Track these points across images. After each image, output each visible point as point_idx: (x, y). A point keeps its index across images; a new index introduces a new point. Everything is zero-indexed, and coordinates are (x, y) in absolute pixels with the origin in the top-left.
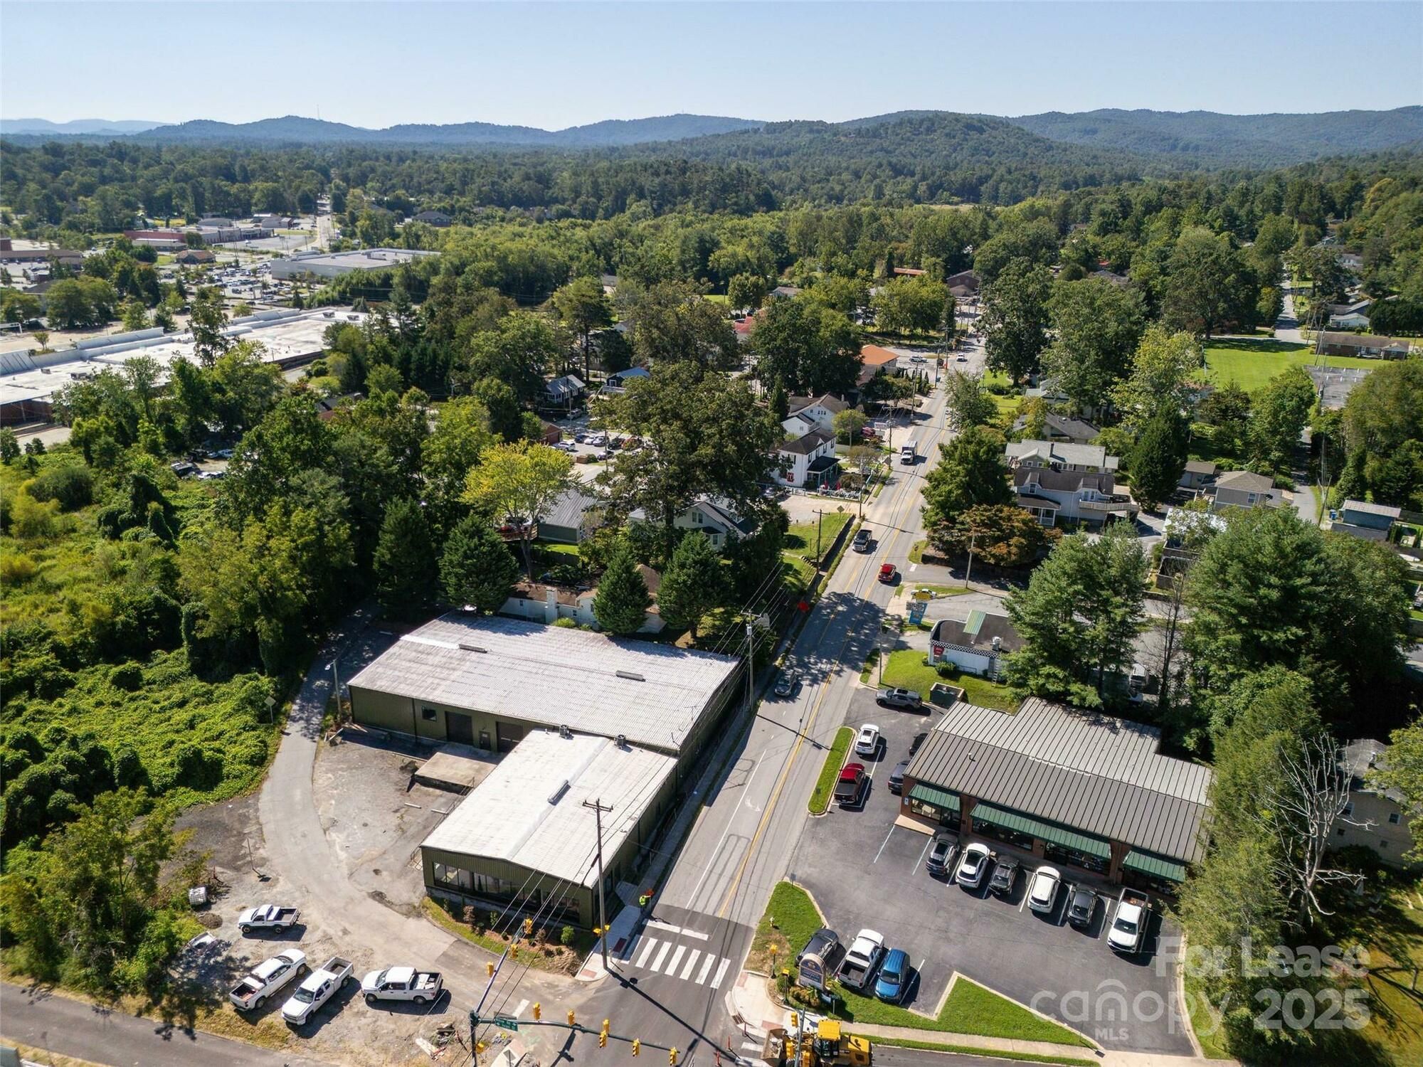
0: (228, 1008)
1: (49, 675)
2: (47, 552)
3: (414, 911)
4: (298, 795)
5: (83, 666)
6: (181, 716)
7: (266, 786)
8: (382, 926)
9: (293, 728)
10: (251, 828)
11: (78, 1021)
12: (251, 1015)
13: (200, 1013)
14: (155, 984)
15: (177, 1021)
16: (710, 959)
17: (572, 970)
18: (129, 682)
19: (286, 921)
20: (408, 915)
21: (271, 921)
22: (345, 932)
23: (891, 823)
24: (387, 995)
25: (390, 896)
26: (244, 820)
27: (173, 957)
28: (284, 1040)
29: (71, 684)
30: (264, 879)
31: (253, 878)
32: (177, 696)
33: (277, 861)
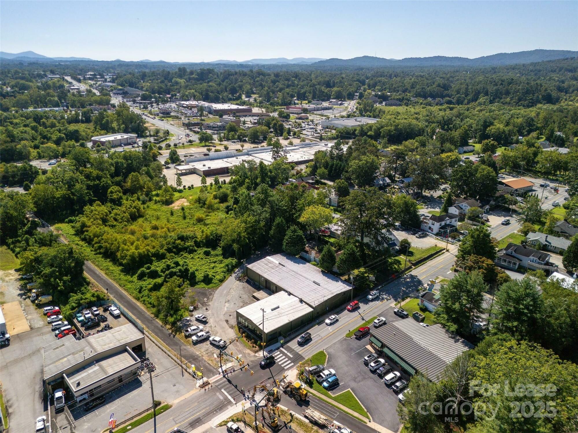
0: (183, 334)
1: (191, 248)
2: (210, 214)
3: (232, 327)
4: (225, 292)
5: (201, 247)
6: (212, 265)
7: (220, 288)
8: (223, 328)
9: (234, 275)
10: (211, 297)
11: (157, 327)
12: (187, 337)
13: (178, 333)
14: (174, 324)
15: (173, 333)
16: (289, 362)
17: (256, 352)
18: (207, 254)
19: (204, 320)
20: (230, 327)
21: (201, 318)
22: (215, 327)
23: (364, 346)
24: (213, 342)
25: (229, 322)
26: (211, 294)
27: (180, 320)
28: (190, 344)
29: (196, 251)
30: (207, 309)
31: (205, 308)
32: (215, 260)
33: (212, 306)
